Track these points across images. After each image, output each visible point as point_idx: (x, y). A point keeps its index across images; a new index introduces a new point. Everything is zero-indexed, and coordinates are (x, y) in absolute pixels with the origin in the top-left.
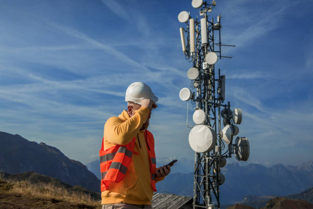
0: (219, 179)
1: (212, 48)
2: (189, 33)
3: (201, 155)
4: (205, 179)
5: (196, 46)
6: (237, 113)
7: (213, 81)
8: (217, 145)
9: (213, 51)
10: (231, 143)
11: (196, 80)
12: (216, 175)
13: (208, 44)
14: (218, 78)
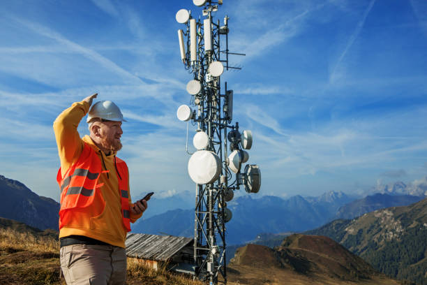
0: (224, 215)
1: (218, 56)
2: (189, 37)
3: (204, 187)
4: (208, 215)
5: (198, 53)
6: (246, 136)
7: (218, 97)
8: (222, 174)
9: (218, 60)
10: (239, 172)
11: (197, 95)
12: (221, 210)
13: (212, 52)
14: (224, 94)
